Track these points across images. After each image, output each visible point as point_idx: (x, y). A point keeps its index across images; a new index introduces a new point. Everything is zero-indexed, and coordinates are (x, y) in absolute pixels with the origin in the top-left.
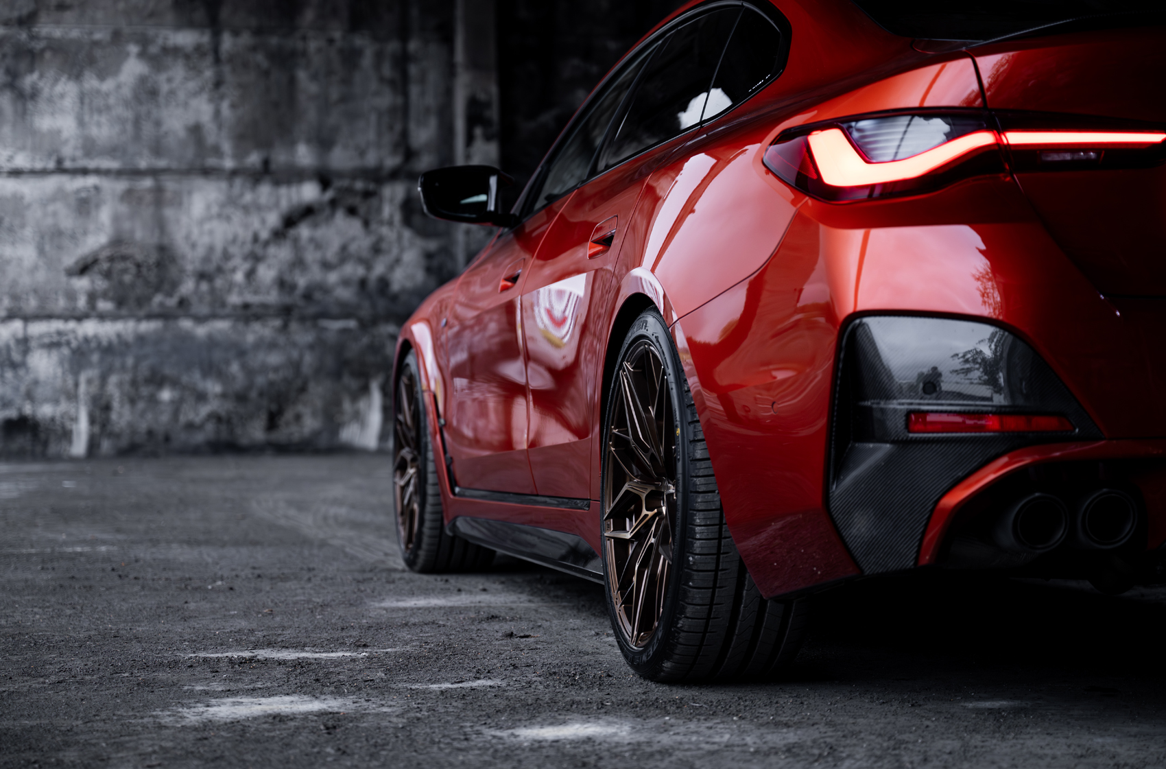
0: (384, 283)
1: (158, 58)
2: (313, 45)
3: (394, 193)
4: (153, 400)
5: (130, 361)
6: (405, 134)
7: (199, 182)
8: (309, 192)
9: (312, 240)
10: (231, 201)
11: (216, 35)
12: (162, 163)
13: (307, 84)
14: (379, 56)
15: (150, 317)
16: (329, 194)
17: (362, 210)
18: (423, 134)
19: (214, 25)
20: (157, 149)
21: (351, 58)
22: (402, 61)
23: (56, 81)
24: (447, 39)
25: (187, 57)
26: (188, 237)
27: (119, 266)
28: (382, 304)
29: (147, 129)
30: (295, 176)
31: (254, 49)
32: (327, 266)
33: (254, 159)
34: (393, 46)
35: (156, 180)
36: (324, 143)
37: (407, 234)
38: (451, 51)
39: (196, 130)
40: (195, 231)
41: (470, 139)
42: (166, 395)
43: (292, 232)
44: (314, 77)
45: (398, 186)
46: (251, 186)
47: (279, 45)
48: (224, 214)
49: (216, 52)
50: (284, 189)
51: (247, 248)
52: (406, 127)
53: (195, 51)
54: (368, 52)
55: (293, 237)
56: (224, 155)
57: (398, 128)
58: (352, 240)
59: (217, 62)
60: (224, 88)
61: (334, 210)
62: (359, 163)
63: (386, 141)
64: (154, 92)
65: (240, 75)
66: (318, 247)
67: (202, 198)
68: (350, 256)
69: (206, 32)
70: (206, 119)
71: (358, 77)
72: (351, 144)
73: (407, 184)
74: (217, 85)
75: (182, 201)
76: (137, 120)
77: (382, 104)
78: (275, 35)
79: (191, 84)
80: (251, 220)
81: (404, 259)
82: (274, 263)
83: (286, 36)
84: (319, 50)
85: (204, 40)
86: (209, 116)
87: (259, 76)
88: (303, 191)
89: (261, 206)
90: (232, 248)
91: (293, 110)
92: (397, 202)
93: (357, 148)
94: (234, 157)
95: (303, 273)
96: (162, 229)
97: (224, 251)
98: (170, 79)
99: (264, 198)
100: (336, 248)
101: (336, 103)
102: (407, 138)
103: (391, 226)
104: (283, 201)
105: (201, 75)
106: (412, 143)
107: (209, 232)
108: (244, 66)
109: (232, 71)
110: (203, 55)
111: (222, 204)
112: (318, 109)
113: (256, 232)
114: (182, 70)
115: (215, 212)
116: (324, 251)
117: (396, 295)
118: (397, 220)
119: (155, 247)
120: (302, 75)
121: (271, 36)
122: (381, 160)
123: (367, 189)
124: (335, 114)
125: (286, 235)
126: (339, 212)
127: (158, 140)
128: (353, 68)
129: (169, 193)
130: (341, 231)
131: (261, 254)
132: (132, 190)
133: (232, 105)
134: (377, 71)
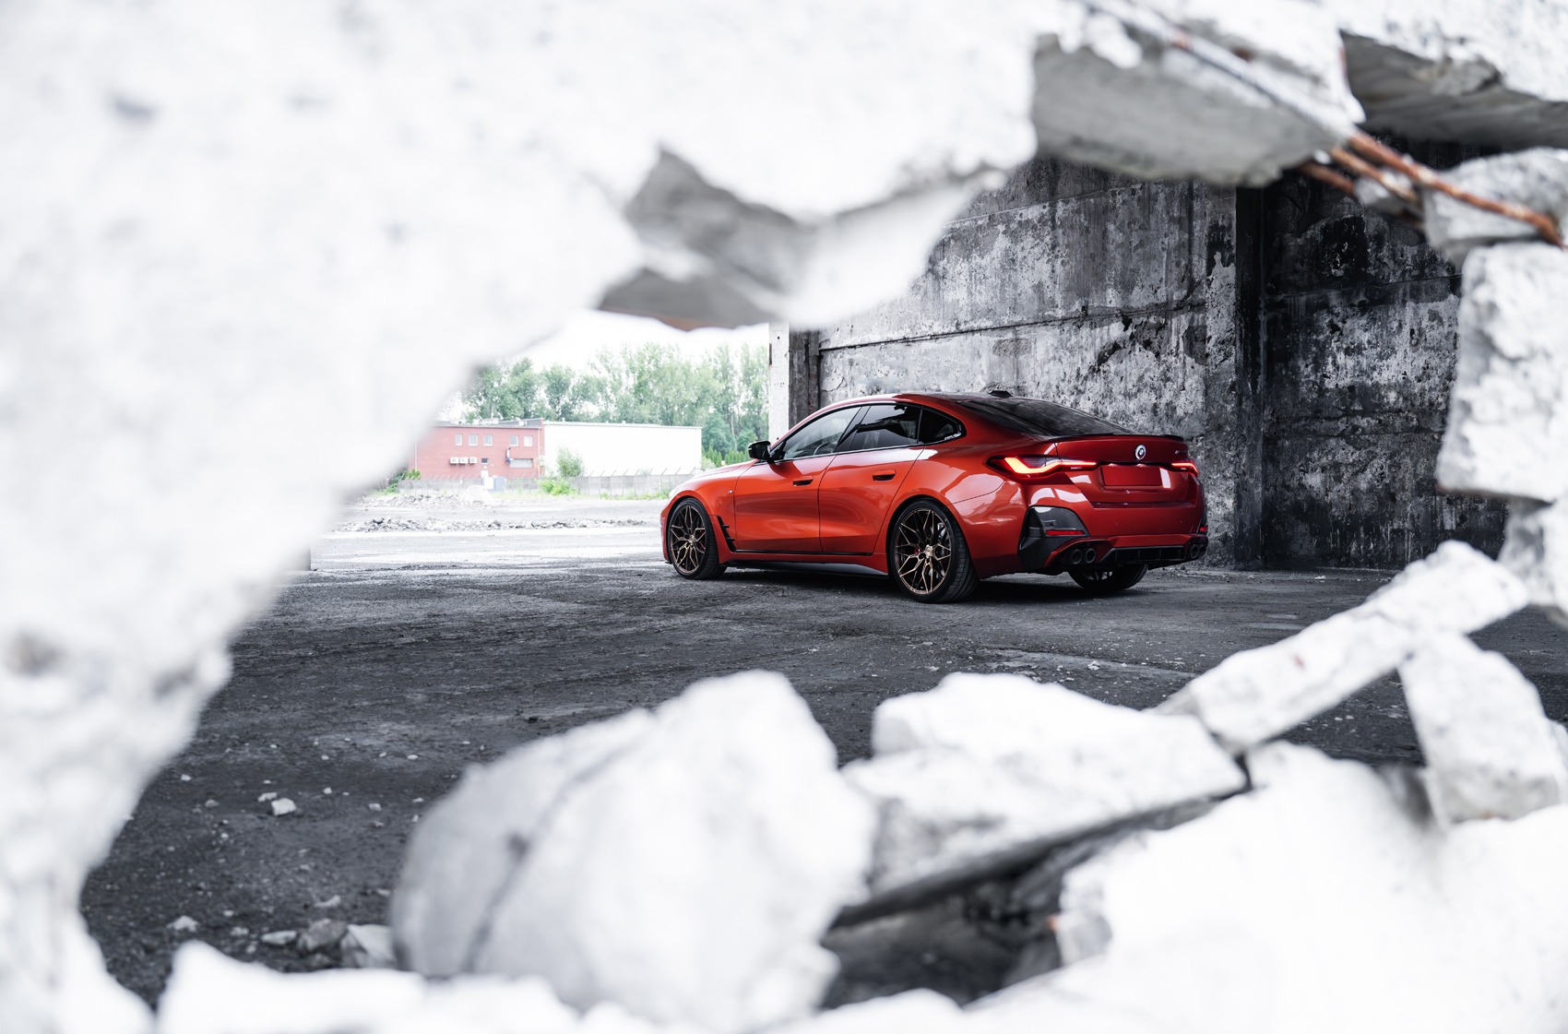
0: (1171, 407)
1: (1016, 233)
3: (1180, 323)
6: (1188, 268)
7: (1041, 330)
8: (1116, 331)
9: (1116, 373)
10: (1063, 344)
12: (1017, 319)
13: (1115, 236)
16: (1129, 333)
17: (1155, 344)
18: (1203, 266)
19: (1052, 197)
20: (1015, 307)
23: (956, 263)
25: (1034, 227)
26: (1034, 378)
29: (1009, 289)
30: (1105, 317)
32: (1128, 395)
33: (1077, 306)
35: (1016, 333)
36: (1126, 286)
37: (1189, 360)
39: (1039, 287)
40: (1039, 372)
41: (1211, 264)
43: (1103, 367)
44: (1120, 229)
45: (1183, 316)
46: (1075, 330)
47: (1095, 204)
48: (1057, 356)
49: (1053, 220)
50: (1098, 330)
51: (1072, 384)
52: (1190, 261)
53: (1039, 222)
54: (1162, 195)
55: (1104, 372)
56: (1057, 307)
57: (1183, 263)
58: (1147, 370)
59: (1053, 228)
60: (1057, 249)
61: (1134, 344)
62: (1152, 300)
63: (1174, 277)
64: (1013, 260)
65: (1068, 236)
66: (1122, 378)
67: (1044, 341)
68: (1146, 385)
69: (1047, 204)
70: (1045, 277)
71: (1153, 221)
72: (1147, 284)
73: (1191, 314)
74: (1054, 247)
75: (1031, 347)
76: (1003, 285)
77: (1172, 242)
78: (1093, 197)
79: (1036, 250)
80: (1075, 359)
81: (1187, 385)
82: (1091, 395)
83: (1101, 195)
84: (1124, 202)
85: (1045, 211)
86: (1048, 275)
87: (1082, 234)
88: (1111, 331)
89: (1082, 347)
90: (1062, 384)
91: (1105, 259)
92: (1182, 332)
93: (1151, 286)
94: (1064, 307)
95: (1111, 403)
96: (1018, 373)
97: (1057, 387)
98: (1023, 249)
99: (1084, 340)
100: (1135, 379)
101: (1136, 248)
102: (1191, 272)
103: (1177, 355)
104: (1098, 341)
105: (1042, 241)
106: (1195, 275)
107: (1048, 372)
108: (1072, 227)
109: (1063, 233)
110: (1044, 224)
111: (1056, 348)
112: (1123, 255)
113: (1078, 370)
114: (1031, 239)
115: (1051, 355)
116: (1126, 382)
117: (1181, 420)
118: (1181, 349)
119: (1014, 387)
120: (1111, 227)
121: (1089, 197)
122: (1169, 295)
123: (1159, 323)
124: (1135, 258)
125: (1099, 370)
126: (1138, 346)
127: (1015, 300)
128: (1150, 213)
129: (1023, 342)
130: (1140, 362)
131: (1081, 388)
132: (1000, 342)
133: (1063, 262)
134: (1168, 213)
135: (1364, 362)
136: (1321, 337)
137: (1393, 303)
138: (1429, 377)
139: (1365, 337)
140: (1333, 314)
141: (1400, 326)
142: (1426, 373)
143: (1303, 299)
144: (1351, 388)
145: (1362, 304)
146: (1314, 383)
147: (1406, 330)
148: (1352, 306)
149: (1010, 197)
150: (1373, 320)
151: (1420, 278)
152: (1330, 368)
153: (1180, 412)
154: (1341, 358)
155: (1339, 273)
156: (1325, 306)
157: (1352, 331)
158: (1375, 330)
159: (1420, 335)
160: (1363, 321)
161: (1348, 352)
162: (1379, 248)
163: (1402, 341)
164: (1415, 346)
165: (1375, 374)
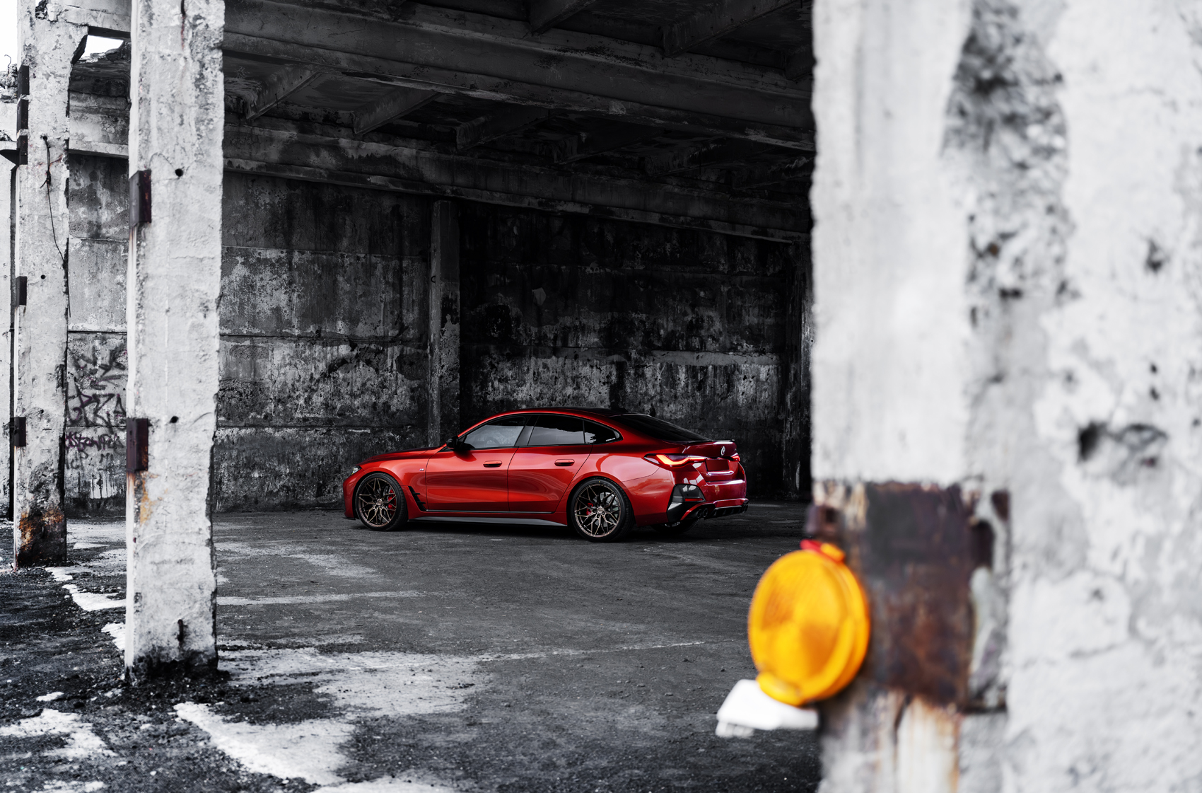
0: (387, 405)
1: (255, 266)
2: (347, 261)
3: (393, 351)
4: (248, 477)
5: (235, 453)
6: (400, 316)
7: (279, 343)
8: (344, 350)
9: (344, 380)
10: (297, 355)
11: (290, 253)
12: (257, 331)
13: (344, 285)
14: (385, 269)
15: (246, 427)
16: (355, 353)
17: (375, 362)
18: (410, 317)
19: (289, 247)
20: (254, 323)
21: (369, 269)
22: (399, 272)
24: (426, 259)
25: (272, 265)
26: (270, 377)
27: (229, 394)
28: (385, 418)
29: (247, 308)
30: (336, 340)
31: (313, 262)
32: (353, 395)
33: (312, 329)
34: (394, 263)
35: (252, 341)
36: (353, 320)
37: (400, 376)
38: (429, 267)
39: (277, 310)
40: (276, 373)
41: (443, 322)
42: (256, 475)
43: (334, 375)
44: (348, 281)
45: (396, 347)
46: (309, 346)
47: (327, 260)
48: (293, 362)
49: (290, 263)
50: (329, 348)
51: (306, 384)
52: (401, 312)
53: (277, 262)
54: (380, 266)
55: (334, 378)
56: (294, 327)
57: (396, 313)
58: (368, 380)
59: (290, 269)
60: (294, 285)
61: (358, 361)
62: (373, 333)
63: (389, 321)
64: (252, 287)
65: (304, 277)
66: (348, 384)
67: (280, 353)
68: (367, 390)
69: (285, 251)
70: (283, 304)
71: (373, 281)
72: (369, 322)
73: (401, 346)
74: (290, 283)
75: (268, 354)
76: (241, 304)
77: (388, 298)
78: (325, 254)
79: (274, 282)
80: (309, 367)
81: (398, 392)
82: (322, 393)
83: (332, 254)
84: (351, 264)
85: (283, 255)
86: (285, 302)
87: (315, 279)
88: (340, 350)
89: (315, 358)
90: (297, 384)
91: (335, 300)
92: (395, 357)
93: (372, 324)
94: (299, 328)
95: (339, 400)
96: (255, 372)
97: (293, 385)
98: (262, 279)
99: (317, 354)
100: (359, 385)
101: (361, 296)
102: (402, 319)
103: (391, 372)
104: (329, 356)
105: (280, 277)
106: (404, 322)
107: (284, 374)
108: (306, 272)
109: (299, 275)
110: (282, 265)
111: (292, 357)
112: (350, 300)
113: (312, 374)
114: (269, 273)
115: (288, 361)
116: (352, 386)
117: (394, 414)
118: (395, 368)
119: (251, 383)
120: (341, 279)
121: (323, 254)
122: (386, 332)
123: (378, 349)
124: (360, 303)
125: (330, 376)
126: (361, 363)
127: (254, 316)
128: (371, 275)
129: (260, 349)
130: (362, 374)
131: (315, 388)
132: (237, 346)
133: (299, 296)
134: (384, 278)
135: (509, 387)
136: (485, 370)
137: (525, 356)
138: (542, 398)
139: (510, 373)
140: (492, 358)
141: (528, 369)
142: (540, 397)
143: (475, 347)
144: (502, 401)
145: (508, 354)
146: (481, 397)
147: (531, 372)
148: (503, 355)
149: (248, 237)
150: (514, 365)
151: (538, 345)
152: (490, 389)
153: (393, 409)
154: (496, 383)
155: (496, 335)
156: (488, 353)
157: (502, 369)
158: (515, 370)
159: (538, 375)
160: (509, 365)
161: (500, 381)
162: (518, 326)
163: (529, 377)
164: (536, 381)
165: (515, 394)
